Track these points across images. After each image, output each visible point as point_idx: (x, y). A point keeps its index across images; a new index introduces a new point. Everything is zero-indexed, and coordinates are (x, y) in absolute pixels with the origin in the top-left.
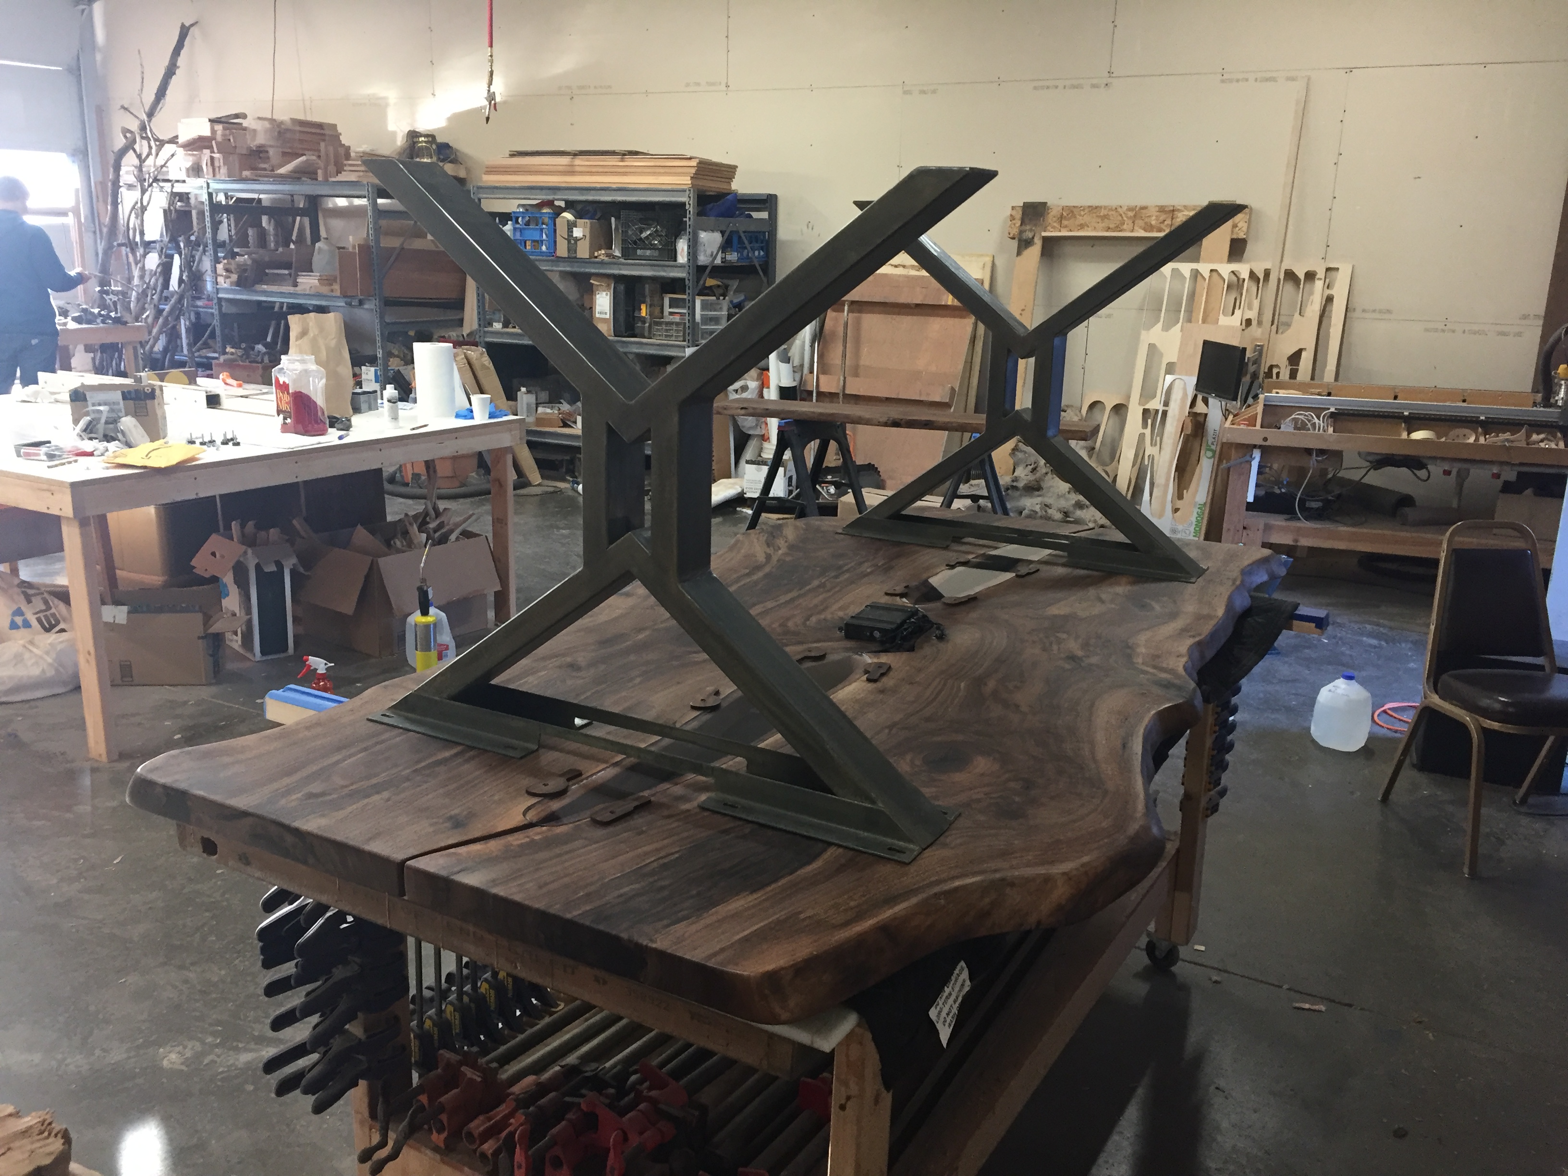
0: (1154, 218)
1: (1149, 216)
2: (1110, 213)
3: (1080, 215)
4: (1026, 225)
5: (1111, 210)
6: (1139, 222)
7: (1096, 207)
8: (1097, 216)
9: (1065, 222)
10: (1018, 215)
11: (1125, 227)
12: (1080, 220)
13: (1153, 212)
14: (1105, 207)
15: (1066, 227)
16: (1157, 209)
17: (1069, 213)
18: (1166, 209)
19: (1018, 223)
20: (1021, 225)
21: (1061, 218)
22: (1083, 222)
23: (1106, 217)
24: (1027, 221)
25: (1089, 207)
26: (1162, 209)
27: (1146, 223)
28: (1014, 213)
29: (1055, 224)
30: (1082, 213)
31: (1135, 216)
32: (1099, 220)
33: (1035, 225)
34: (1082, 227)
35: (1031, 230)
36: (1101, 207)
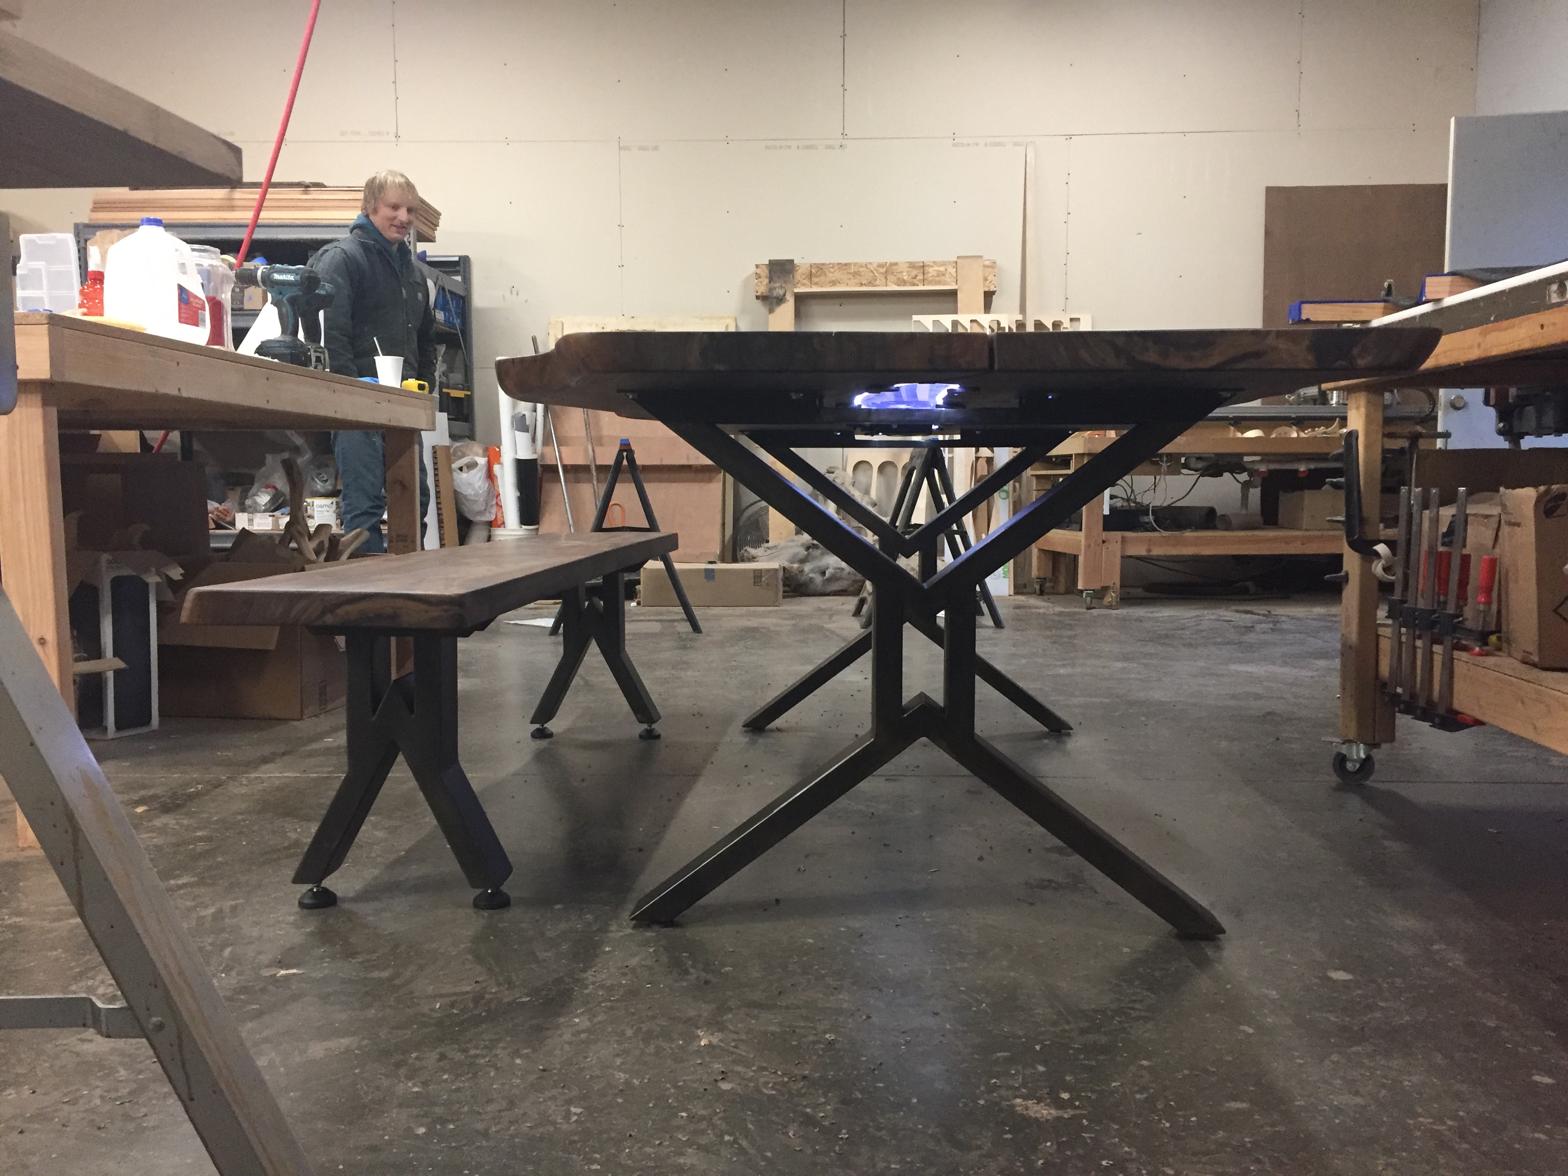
0: (905, 274)
1: (901, 272)
2: (861, 269)
3: (830, 272)
4: (775, 282)
5: (862, 266)
6: (891, 277)
7: (846, 265)
8: (850, 273)
9: (815, 280)
10: (764, 272)
11: (878, 282)
12: (831, 276)
13: (904, 268)
14: (855, 264)
15: (816, 284)
16: (907, 265)
17: (817, 271)
18: (917, 265)
19: (767, 281)
20: (770, 282)
21: (810, 276)
22: (834, 279)
23: (856, 274)
24: (775, 278)
25: (838, 264)
26: (912, 265)
27: (898, 279)
28: (759, 271)
29: (805, 281)
30: (832, 270)
31: (886, 272)
32: (851, 276)
33: (785, 282)
34: (834, 283)
35: (781, 287)
36: (850, 264)
